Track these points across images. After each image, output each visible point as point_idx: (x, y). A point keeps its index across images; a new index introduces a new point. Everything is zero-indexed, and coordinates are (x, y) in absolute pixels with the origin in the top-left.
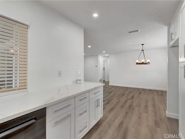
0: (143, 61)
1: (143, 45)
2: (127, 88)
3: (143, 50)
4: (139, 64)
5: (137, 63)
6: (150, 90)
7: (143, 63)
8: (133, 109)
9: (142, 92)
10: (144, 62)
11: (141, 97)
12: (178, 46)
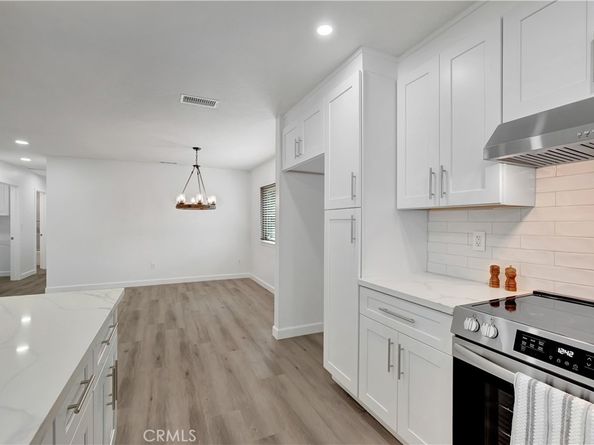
0: (200, 198)
1: (197, 149)
3: (197, 167)
4: (189, 206)
5: (181, 206)
7: (200, 206)
8: (197, 354)
10: (203, 203)
11: (195, 309)
12: (323, 174)
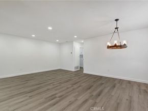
0: (116, 42)
1: (117, 20)
2: (101, 77)
3: (117, 28)
6: (129, 82)
9: (118, 85)
10: (117, 44)
11: (113, 94)
